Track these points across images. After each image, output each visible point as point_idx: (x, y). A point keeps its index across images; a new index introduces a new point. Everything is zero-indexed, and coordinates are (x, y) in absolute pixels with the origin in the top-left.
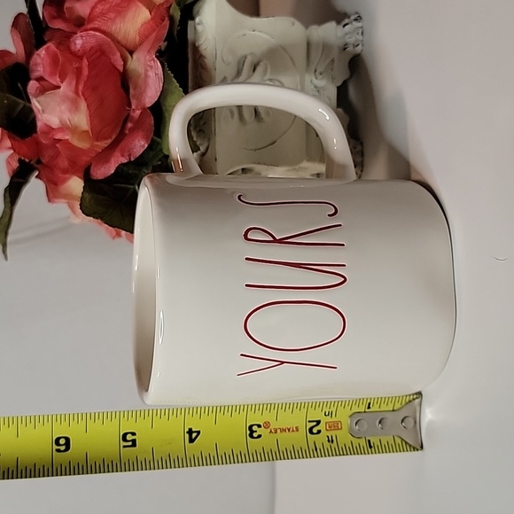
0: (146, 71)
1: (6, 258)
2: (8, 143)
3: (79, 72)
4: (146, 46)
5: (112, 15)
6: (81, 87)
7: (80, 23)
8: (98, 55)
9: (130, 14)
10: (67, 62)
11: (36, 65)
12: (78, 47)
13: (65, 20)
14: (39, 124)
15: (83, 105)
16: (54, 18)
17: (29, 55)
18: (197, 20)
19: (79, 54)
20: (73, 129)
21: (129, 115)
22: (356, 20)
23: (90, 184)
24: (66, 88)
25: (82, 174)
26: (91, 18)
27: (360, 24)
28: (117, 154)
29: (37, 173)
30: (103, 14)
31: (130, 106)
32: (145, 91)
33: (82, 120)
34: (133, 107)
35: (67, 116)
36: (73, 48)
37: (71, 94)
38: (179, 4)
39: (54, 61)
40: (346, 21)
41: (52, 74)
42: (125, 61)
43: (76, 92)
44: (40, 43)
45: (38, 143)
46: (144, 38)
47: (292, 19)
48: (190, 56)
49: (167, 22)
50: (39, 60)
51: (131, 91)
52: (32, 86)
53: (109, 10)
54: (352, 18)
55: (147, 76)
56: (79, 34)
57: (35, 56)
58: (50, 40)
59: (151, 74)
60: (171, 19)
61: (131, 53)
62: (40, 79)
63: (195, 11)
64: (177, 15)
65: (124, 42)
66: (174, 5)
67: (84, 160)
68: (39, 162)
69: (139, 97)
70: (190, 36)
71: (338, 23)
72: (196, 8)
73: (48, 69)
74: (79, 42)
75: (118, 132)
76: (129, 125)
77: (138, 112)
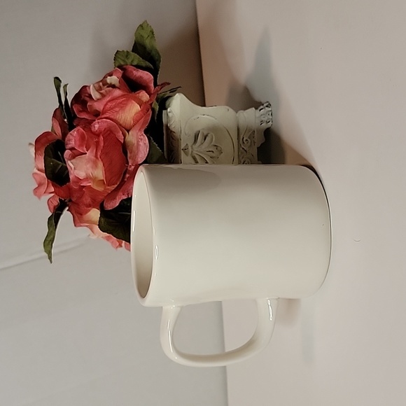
0: (138, 142)
1: (51, 262)
2: (52, 189)
3: (97, 144)
4: (138, 127)
5: (117, 109)
6: (99, 154)
7: (97, 114)
8: (109, 133)
9: (128, 108)
10: (90, 138)
11: (69, 140)
12: (96, 129)
13: (88, 113)
14: (71, 177)
15: (100, 164)
16: (81, 111)
17: (64, 135)
18: (169, 110)
19: (97, 133)
20: (94, 179)
21: (127, 169)
22: (267, 106)
23: (104, 213)
24: (90, 154)
25: (98, 207)
26: (104, 112)
27: (270, 109)
28: (121, 193)
29: (67, 208)
30: (111, 109)
31: (128, 164)
32: (137, 154)
33: (100, 173)
34: (130, 164)
35: (90, 172)
36: (93, 130)
37: (93, 158)
38: (157, 102)
39: (82, 137)
40: (262, 107)
41: (81, 145)
42: (125, 136)
43: (96, 156)
44: (71, 127)
45: (70, 189)
46: (136, 122)
47: (227, 107)
48: (164, 132)
49: (150, 112)
50: (71, 137)
51: (129, 155)
52: (67, 153)
53: (115, 107)
54: (265, 105)
55: (138, 145)
56: (97, 121)
57: (69, 135)
58: (78, 125)
59: (141, 143)
60: (153, 110)
61: (128, 131)
62: (72, 149)
63: (167, 105)
64: (157, 108)
65: (124, 125)
66: (155, 102)
67: (101, 198)
68: (70, 201)
69: (134, 159)
70: (164, 121)
71: (256, 109)
72: (167, 103)
73: (78, 143)
74: (96, 126)
75: (121, 180)
76: (127, 175)
77: (133, 167)
